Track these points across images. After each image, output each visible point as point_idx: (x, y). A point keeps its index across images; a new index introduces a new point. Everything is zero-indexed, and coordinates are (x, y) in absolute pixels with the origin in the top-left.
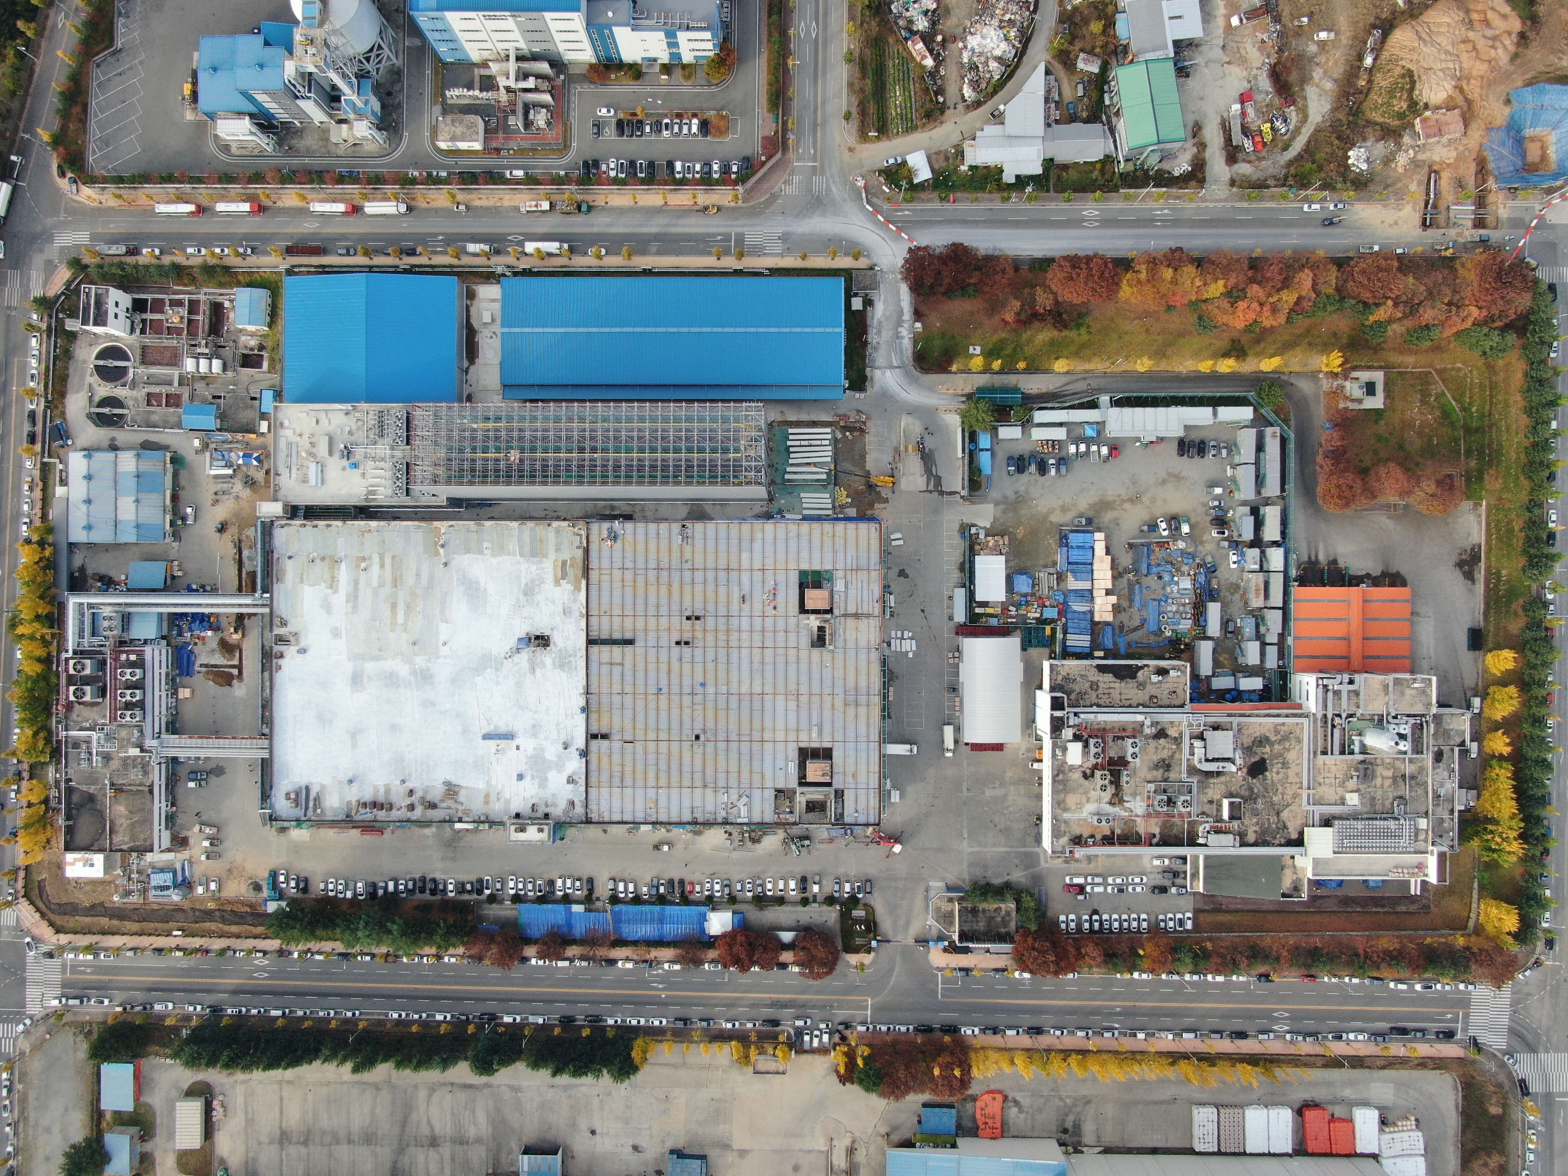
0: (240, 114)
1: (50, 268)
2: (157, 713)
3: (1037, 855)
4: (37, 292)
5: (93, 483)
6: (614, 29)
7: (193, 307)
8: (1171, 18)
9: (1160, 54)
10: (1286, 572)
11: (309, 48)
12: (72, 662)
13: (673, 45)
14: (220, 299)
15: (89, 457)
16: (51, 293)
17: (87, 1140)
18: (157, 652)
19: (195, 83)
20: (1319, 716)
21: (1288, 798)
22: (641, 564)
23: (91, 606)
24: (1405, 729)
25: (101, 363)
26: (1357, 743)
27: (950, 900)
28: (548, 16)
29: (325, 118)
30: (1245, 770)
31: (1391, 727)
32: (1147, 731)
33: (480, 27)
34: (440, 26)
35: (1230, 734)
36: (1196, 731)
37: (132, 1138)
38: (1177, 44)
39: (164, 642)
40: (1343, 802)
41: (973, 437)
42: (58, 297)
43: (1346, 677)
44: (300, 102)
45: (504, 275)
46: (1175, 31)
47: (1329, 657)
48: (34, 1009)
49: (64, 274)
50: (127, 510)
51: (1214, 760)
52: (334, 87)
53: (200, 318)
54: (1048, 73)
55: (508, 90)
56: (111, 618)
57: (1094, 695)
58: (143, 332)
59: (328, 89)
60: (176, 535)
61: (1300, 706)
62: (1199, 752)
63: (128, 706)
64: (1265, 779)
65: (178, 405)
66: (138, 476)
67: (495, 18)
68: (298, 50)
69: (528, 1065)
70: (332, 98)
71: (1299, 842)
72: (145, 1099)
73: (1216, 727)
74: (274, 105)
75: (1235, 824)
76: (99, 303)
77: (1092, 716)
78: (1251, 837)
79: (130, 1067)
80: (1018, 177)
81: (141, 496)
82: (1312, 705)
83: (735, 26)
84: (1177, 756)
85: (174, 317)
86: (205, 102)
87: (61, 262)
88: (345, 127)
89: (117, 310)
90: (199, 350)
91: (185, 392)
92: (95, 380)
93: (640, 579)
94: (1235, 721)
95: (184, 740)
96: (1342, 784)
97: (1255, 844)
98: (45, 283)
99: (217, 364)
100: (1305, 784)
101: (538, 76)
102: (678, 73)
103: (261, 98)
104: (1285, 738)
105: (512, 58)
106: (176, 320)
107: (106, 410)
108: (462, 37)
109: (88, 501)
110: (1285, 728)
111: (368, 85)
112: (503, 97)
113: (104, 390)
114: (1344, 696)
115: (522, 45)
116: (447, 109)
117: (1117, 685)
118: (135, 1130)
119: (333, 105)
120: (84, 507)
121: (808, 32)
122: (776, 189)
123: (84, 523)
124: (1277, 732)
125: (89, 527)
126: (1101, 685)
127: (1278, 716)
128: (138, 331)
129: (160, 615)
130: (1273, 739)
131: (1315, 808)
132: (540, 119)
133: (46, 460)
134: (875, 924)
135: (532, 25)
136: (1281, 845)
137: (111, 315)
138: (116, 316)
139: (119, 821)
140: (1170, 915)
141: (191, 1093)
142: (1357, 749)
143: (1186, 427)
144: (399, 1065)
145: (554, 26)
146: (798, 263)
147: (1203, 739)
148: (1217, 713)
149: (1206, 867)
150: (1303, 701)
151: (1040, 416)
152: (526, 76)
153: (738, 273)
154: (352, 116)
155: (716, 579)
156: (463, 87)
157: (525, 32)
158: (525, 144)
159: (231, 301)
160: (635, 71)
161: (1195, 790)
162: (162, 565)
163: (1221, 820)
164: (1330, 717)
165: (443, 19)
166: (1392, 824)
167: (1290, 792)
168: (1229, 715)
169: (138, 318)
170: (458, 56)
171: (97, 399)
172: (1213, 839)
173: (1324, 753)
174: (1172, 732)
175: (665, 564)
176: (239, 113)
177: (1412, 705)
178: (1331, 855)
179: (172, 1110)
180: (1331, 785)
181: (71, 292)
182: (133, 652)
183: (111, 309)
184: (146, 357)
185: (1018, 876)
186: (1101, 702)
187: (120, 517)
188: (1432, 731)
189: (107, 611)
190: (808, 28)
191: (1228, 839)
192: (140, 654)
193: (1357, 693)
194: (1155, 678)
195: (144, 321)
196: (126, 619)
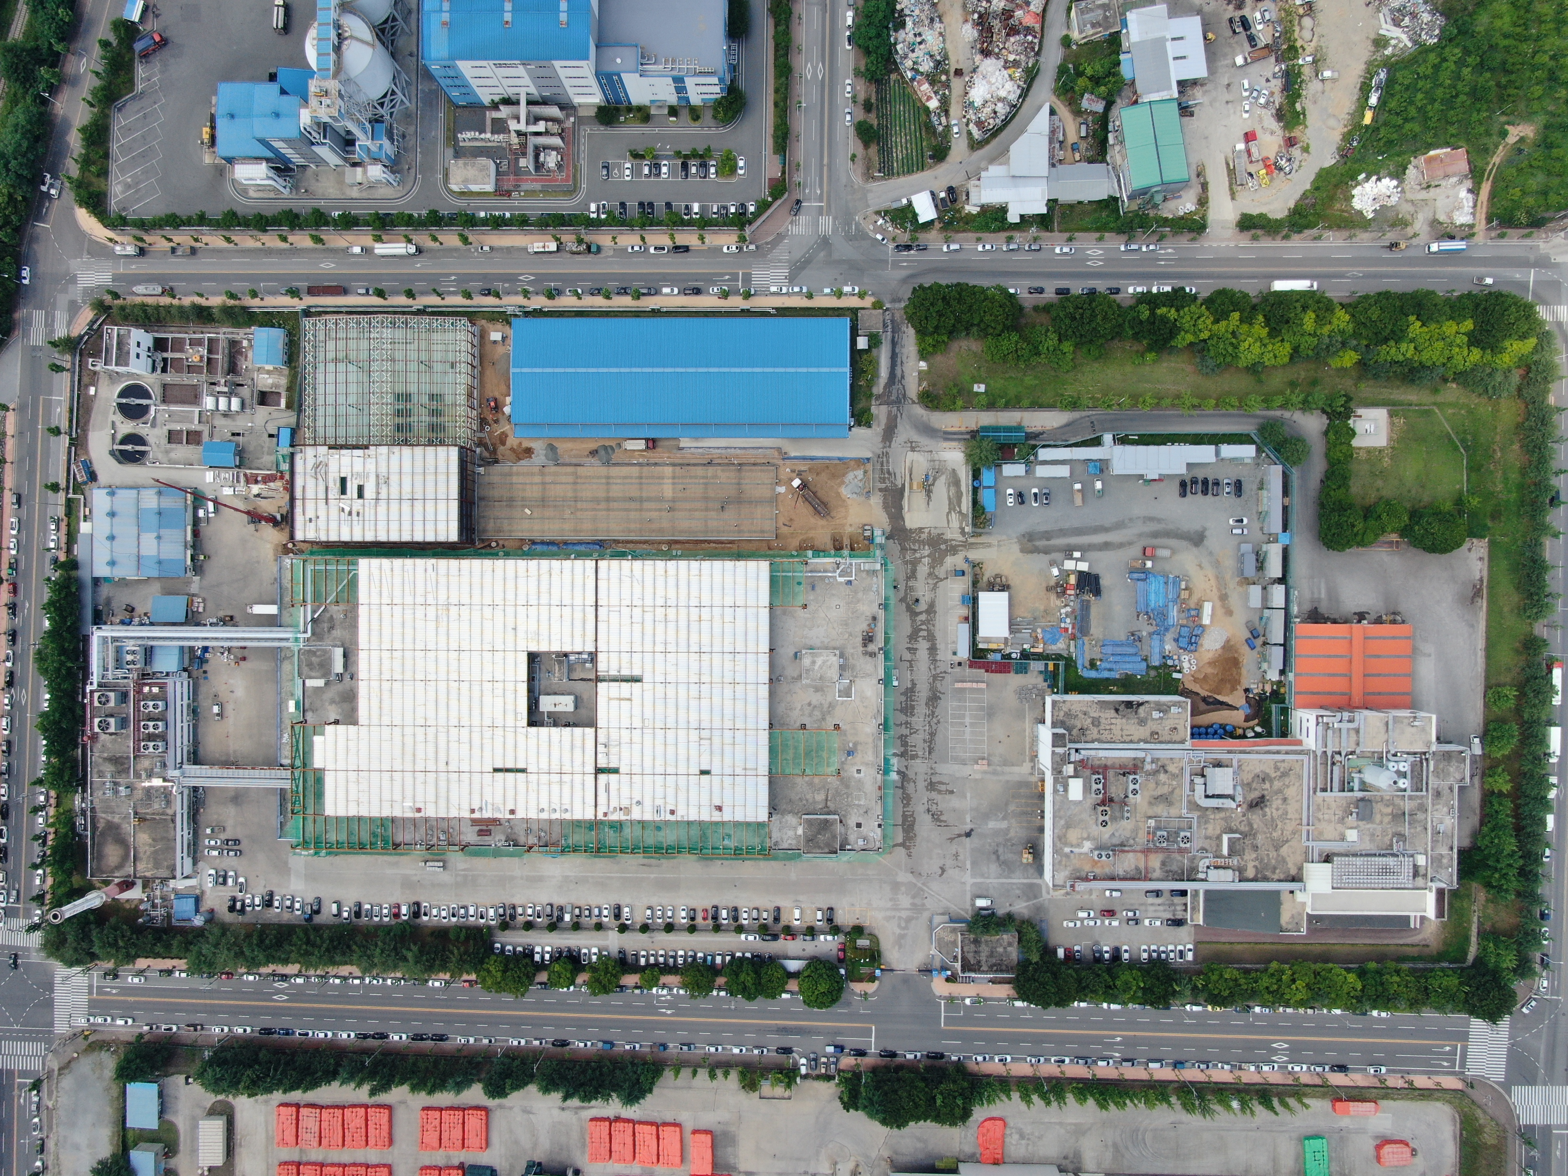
0: (258, 159)
1: (73, 309)
2: (179, 744)
3: (1039, 886)
4: (61, 332)
5: (115, 520)
6: (624, 76)
7: (212, 346)
8: (1175, 58)
9: (1164, 95)
10: (1287, 609)
11: (323, 99)
12: (96, 695)
13: (680, 89)
14: (238, 338)
15: (112, 494)
16: (75, 333)
17: (113, 1155)
18: (178, 685)
19: (213, 128)
20: (1319, 753)
21: (1287, 833)
22: (649, 601)
23: (115, 639)
24: (1404, 767)
25: (124, 401)
26: (1356, 781)
27: (954, 930)
28: (557, 64)
29: (340, 162)
30: (1245, 806)
31: (1391, 764)
32: (1148, 767)
33: (491, 74)
34: (451, 73)
35: (1230, 771)
36: (1198, 768)
37: (157, 1154)
38: (1181, 84)
39: (185, 674)
40: (1343, 838)
41: (976, 475)
42: (81, 337)
43: (1346, 715)
44: (315, 148)
45: (516, 316)
46: (1178, 72)
47: (1329, 693)
48: (61, 1028)
49: (87, 315)
50: (149, 546)
51: (1213, 796)
52: (349, 132)
53: (220, 357)
54: (1052, 112)
55: (519, 133)
56: (134, 652)
57: (1095, 731)
58: (164, 370)
59: (343, 134)
60: (197, 568)
61: (1300, 743)
62: (1199, 789)
63: (151, 737)
64: (1264, 815)
65: (198, 443)
66: (160, 513)
67: (506, 66)
68: (313, 101)
69: (540, 1089)
70: (347, 142)
71: (1297, 878)
72: (168, 1117)
73: (1218, 764)
74: (290, 151)
75: (1235, 861)
76: (121, 344)
77: (1093, 753)
78: (1250, 873)
79: (155, 1087)
80: (1022, 216)
81: (163, 532)
82: (1310, 742)
83: (742, 68)
84: (1177, 791)
85: (195, 355)
86: (224, 147)
87: (84, 302)
88: (359, 170)
89: (139, 350)
90: (218, 389)
91: (205, 429)
92: (118, 418)
93: (649, 617)
94: (1235, 758)
95: (203, 770)
96: (1342, 820)
97: (1255, 880)
98: (69, 324)
99: (235, 403)
100: (1305, 821)
101: (547, 120)
102: (685, 114)
103: (277, 144)
104: (1285, 774)
105: (523, 102)
106: (196, 359)
107: (129, 447)
108: (474, 83)
109: (112, 538)
110: (1285, 765)
111: (381, 128)
112: (515, 140)
113: (127, 427)
114: (1344, 732)
115: (533, 90)
116: (459, 153)
117: (1118, 721)
118: (159, 1146)
119: (349, 148)
120: (108, 544)
121: (815, 75)
122: (782, 230)
123: (108, 558)
124: (1277, 768)
125: (112, 563)
126: (1103, 721)
127: (1278, 752)
128: (159, 370)
129: (182, 648)
130: (1273, 775)
131: (1314, 844)
132: (551, 160)
133: (70, 496)
134: (879, 952)
135: (542, 72)
136: (1280, 881)
137: (133, 355)
138: (138, 356)
139: (141, 850)
140: (1171, 947)
141: (213, 1112)
142: (1356, 788)
143: (1188, 464)
144: (414, 1088)
145: (562, 73)
146: (805, 303)
147: (1203, 776)
148: (1217, 748)
149: (1206, 900)
150: (1303, 737)
151: (1044, 454)
152: (537, 119)
153: (746, 313)
154: (367, 160)
155: (723, 615)
156: (475, 130)
157: (536, 78)
158: (537, 186)
159: (249, 340)
160: (643, 114)
161: (1195, 825)
162: (182, 600)
163: (1218, 856)
164: (1329, 754)
165: (455, 67)
166: (1391, 861)
167: (1290, 826)
168: (1229, 752)
169: (159, 356)
170: (470, 99)
171: (119, 437)
172: (1213, 874)
173: (1324, 790)
174: (1171, 768)
175: (672, 602)
176: (256, 158)
177: (1411, 743)
178: (1329, 890)
179: (195, 1127)
180: (1330, 821)
181: (95, 333)
182: (155, 685)
183: (133, 350)
184: (168, 395)
185: (1021, 907)
186: (1103, 737)
187: (143, 553)
188: (1431, 768)
189: (130, 646)
190: (815, 68)
191: (1228, 875)
192: (162, 687)
193: (1357, 731)
194: (1156, 715)
195: (165, 360)
196: (149, 653)
